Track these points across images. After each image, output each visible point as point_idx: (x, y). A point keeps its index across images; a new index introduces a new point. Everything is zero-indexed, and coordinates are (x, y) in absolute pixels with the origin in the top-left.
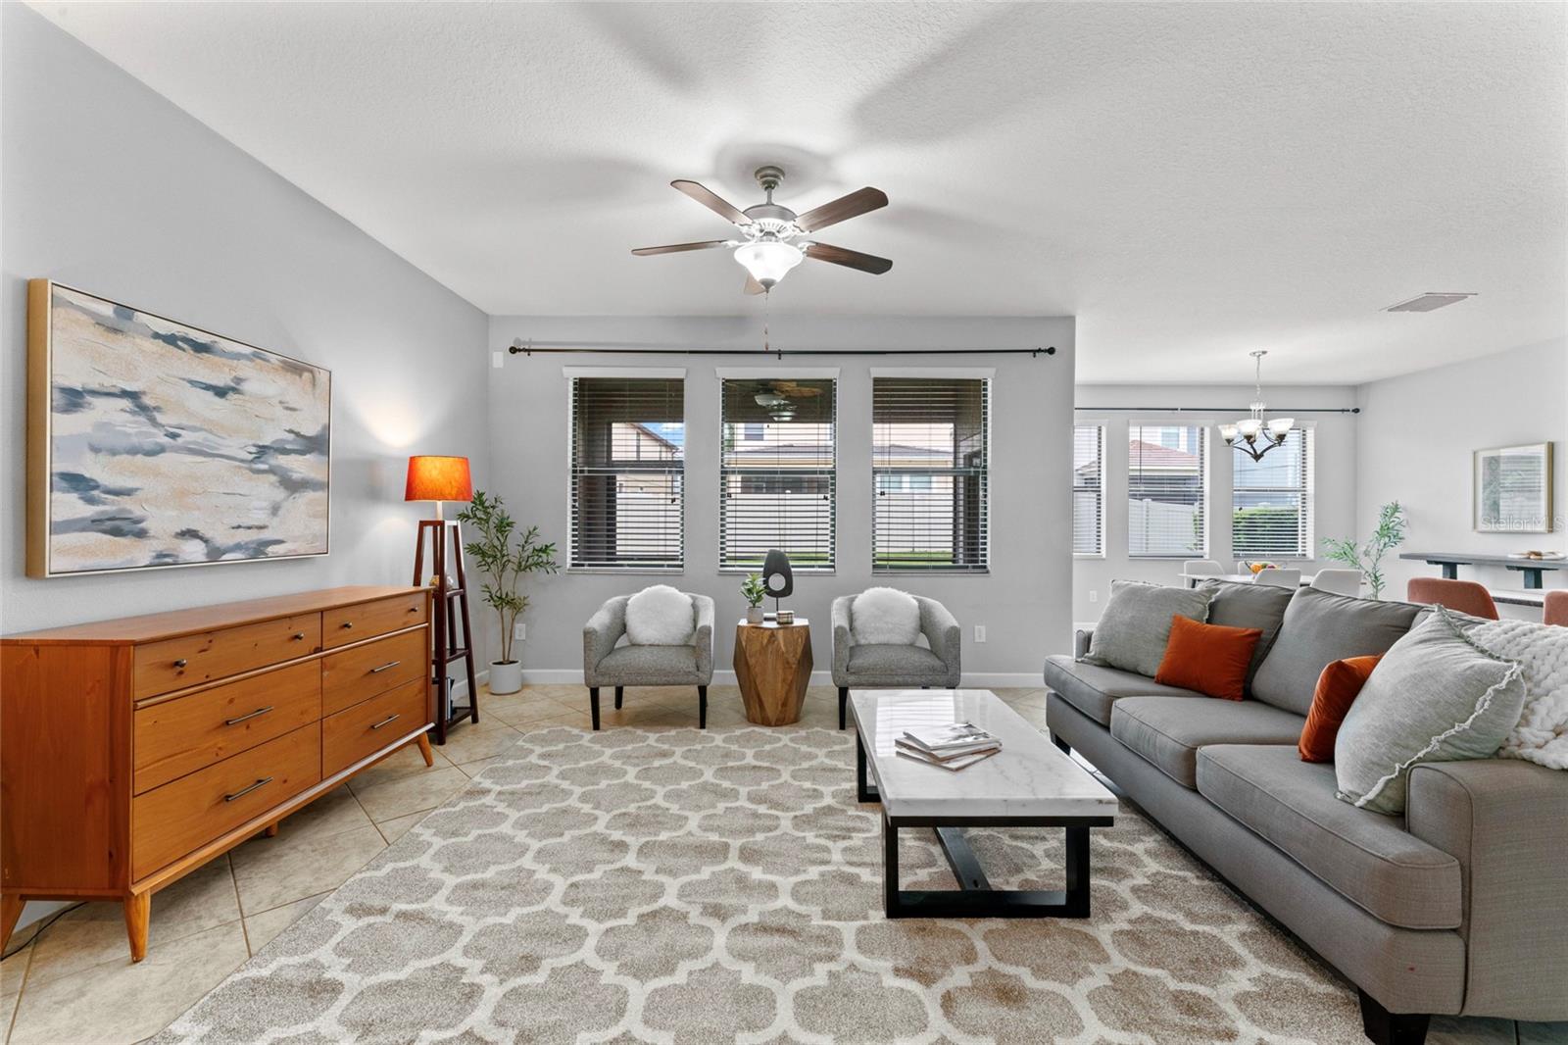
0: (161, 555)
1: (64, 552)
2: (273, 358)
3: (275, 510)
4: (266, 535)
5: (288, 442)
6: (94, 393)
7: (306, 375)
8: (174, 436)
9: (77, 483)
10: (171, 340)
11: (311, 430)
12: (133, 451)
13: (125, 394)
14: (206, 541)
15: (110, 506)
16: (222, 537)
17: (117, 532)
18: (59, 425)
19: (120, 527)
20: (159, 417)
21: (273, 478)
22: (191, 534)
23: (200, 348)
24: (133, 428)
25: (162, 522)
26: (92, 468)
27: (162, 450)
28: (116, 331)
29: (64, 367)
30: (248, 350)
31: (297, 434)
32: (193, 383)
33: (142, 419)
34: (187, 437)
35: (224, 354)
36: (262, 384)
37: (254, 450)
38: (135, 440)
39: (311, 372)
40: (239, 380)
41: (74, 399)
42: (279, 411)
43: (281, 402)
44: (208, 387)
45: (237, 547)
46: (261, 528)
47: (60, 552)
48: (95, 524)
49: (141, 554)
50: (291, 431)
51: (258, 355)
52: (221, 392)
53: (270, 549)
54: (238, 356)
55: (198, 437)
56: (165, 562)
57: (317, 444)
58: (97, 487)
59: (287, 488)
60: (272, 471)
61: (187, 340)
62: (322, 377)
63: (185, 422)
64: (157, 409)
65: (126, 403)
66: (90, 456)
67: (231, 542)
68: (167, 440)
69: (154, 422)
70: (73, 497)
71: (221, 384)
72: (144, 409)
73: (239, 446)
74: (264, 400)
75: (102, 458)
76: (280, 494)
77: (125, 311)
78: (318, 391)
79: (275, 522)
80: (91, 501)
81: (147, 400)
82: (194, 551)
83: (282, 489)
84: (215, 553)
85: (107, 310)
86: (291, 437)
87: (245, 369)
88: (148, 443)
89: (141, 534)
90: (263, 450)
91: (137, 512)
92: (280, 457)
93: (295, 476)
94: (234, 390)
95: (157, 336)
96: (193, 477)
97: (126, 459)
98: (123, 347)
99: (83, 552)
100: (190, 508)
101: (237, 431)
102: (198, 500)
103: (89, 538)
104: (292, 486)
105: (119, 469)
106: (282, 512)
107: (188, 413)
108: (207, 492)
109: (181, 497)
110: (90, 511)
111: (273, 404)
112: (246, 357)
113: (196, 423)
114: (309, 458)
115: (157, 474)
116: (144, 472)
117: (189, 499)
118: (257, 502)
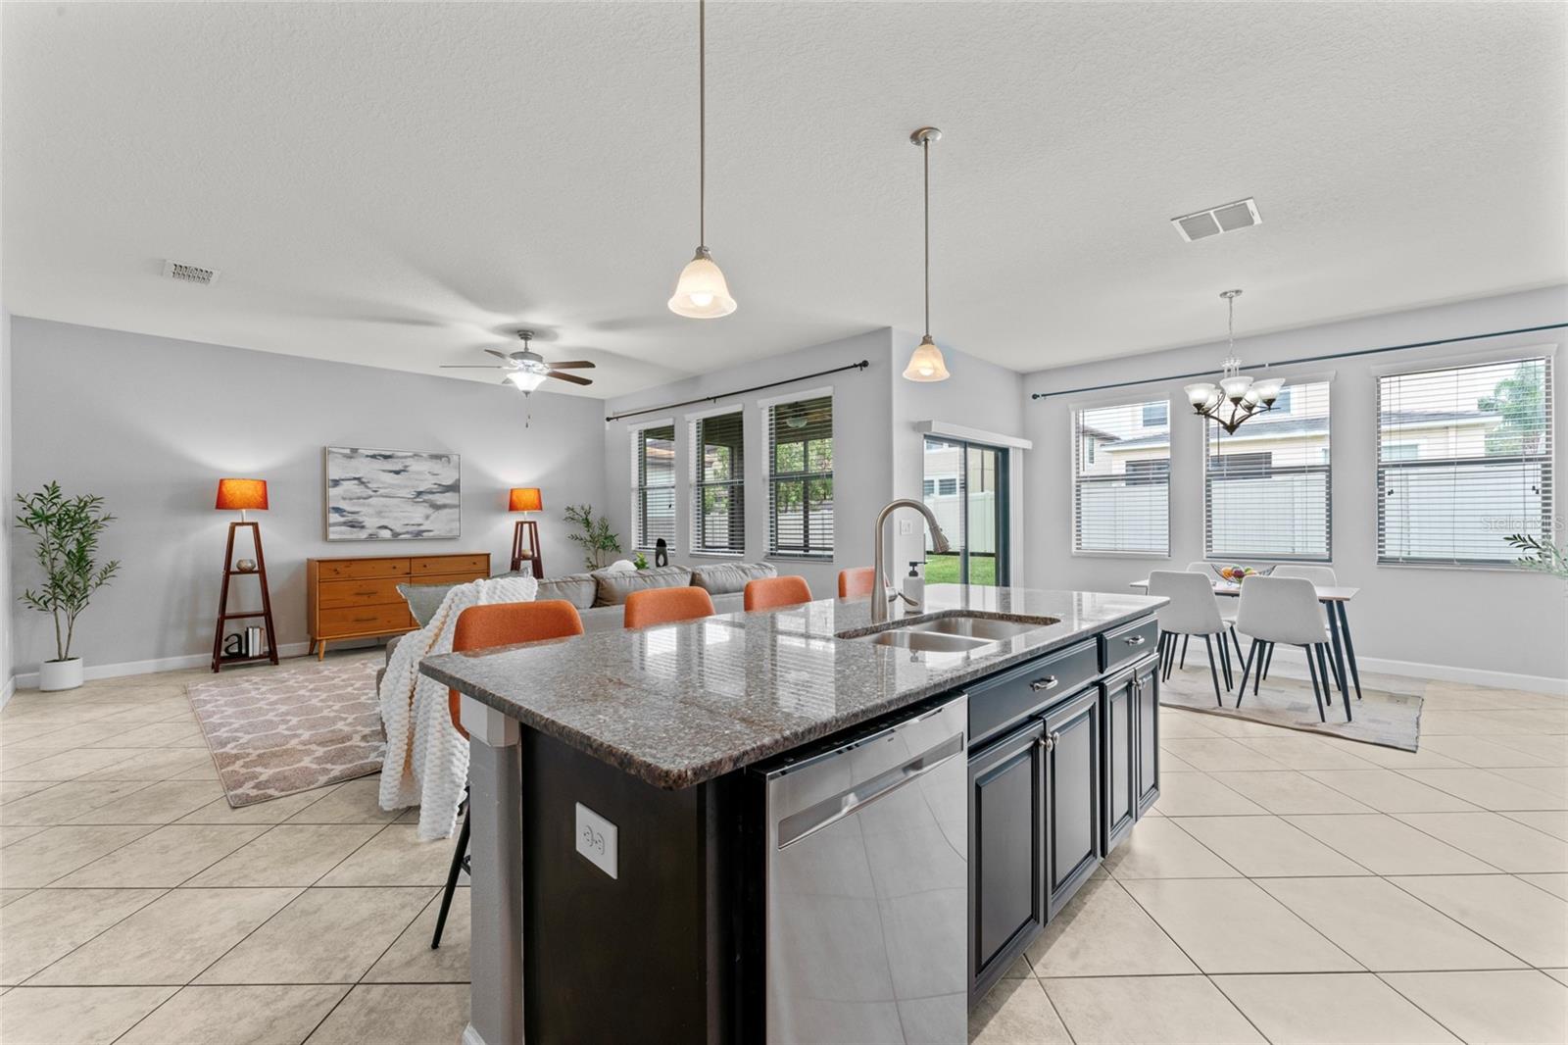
0: (371, 535)
1: (333, 533)
2: (424, 455)
3: (427, 517)
4: (422, 528)
5: (434, 489)
6: (343, 480)
7: (443, 459)
8: (376, 491)
9: (337, 510)
10: (374, 457)
11: (449, 482)
12: (359, 498)
13: (355, 479)
14: (391, 530)
15: (350, 518)
16: (398, 530)
17: (352, 526)
18: (333, 492)
19: (355, 525)
20: (369, 485)
21: (426, 504)
22: (386, 527)
23: (386, 457)
24: (359, 490)
25: (371, 523)
26: (343, 505)
27: (371, 497)
28: (351, 457)
29: (333, 473)
30: (410, 454)
31: (440, 485)
32: (384, 471)
33: (362, 486)
34: (381, 491)
35: (398, 457)
36: (415, 466)
37: (415, 493)
38: (359, 495)
39: (448, 457)
40: (406, 467)
41: (336, 483)
42: (429, 476)
43: (429, 472)
44: (391, 471)
45: (407, 533)
46: (419, 525)
47: (334, 533)
48: (344, 524)
49: (363, 535)
50: (435, 484)
51: (417, 455)
52: (397, 473)
53: (425, 534)
54: (406, 457)
55: (386, 491)
56: (372, 538)
57: (454, 488)
58: (346, 511)
59: (434, 508)
60: (424, 501)
61: (380, 455)
62: (455, 458)
63: (381, 486)
64: (369, 482)
65: (356, 482)
66: (342, 501)
67: (404, 531)
68: (373, 494)
69: (367, 487)
70: (337, 515)
71: (397, 469)
72: (363, 483)
73: (409, 493)
74: (420, 473)
75: (347, 501)
76: (430, 511)
77: (354, 451)
78: (452, 465)
79: (428, 522)
80: (343, 516)
81: (363, 480)
82: (386, 534)
83: (431, 508)
84: (396, 535)
85: (348, 451)
86: (436, 486)
87: (408, 462)
88: (364, 495)
89: (363, 527)
90: (420, 494)
91: (360, 519)
92: (430, 495)
93: (439, 503)
94: (404, 471)
95: (367, 456)
96: (387, 507)
97: (355, 501)
98: (354, 463)
99: (341, 533)
100: (384, 517)
101: (406, 487)
102: (386, 514)
103: (343, 528)
104: (437, 507)
105: (354, 505)
106: (431, 518)
107: (382, 483)
108: (390, 511)
109: (379, 513)
110: (342, 519)
111: (425, 474)
112: (410, 457)
113: (386, 485)
114: (447, 494)
115: (369, 505)
116: (364, 505)
117: (383, 514)
118: (417, 515)
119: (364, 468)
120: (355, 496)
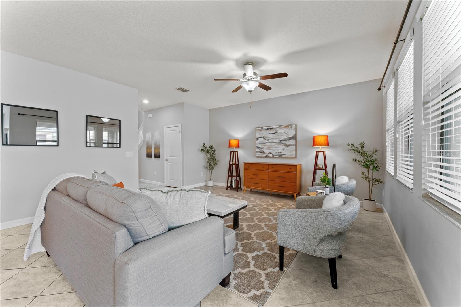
0: (266, 156)
1: (257, 154)
2: (283, 126)
3: (284, 149)
4: (282, 153)
5: (286, 139)
6: (259, 138)
7: (289, 127)
8: (268, 141)
9: (258, 147)
11: (292, 136)
12: (263, 143)
13: (262, 137)
14: (272, 154)
15: (261, 150)
16: (274, 154)
17: (262, 153)
18: (257, 142)
19: (262, 152)
20: (266, 139)
21: (283, 145)
22: (270, 153)
23: (271, 129)
25: (267, 151)
26: (260, 146)
27: (266, 143)
28: (261, 130)
29: (257, 136)
31: (288, 137)
32: (270, 134)
33: (264, 139)
35: (274, 128)
36: (280, 131)
37: (279, 141)
38: (263, 142)
39: (291, 126)
40: (277, 131)
41: (258, 139)
42: (284, 134)
43: (284, 133)
44: (272, 134)
45: (277, 155)
46: (281, 152)
48: (260, 152)
49: (264, 156)
50: (287, 137)
51: (280, 127)
52: (274, 134)
53: (282, 156)
55: (271, 140)
56: (267, 157)
57: (294, 138)
58: (260, 148)
59: (286, 146)
60: (283, 144)
61: (269, 128)
62: (294, 126)
63: (269, 139)
65: (262, 138)
66: (259, 144)
67: (276, 154)
68: (267, 141)
69: (266, 140)
70: (258, 149)
71: (274, 132)
72: (264, 138)
73: (277, 141)
74: (281, 133)
75: (260, 144)
76: (284, 147)
77: (262, 128)
78: (292, 129)
79: (284, 151)
81: (265, 137)
82: (271, 155)
83: (285, 146)
84: (273, 156)
85: (260, 128)
86: (287, 138)
87: (278, 129)
88: (265, 142)
89: (264, 153)
90: (281, 141)
91: (264, 150)
92: (285, 141)
93: (287, 144)
94: (276, 133)
95: (266, 129)
96: (270, 146)
97: (262, 144)
98: (262, 132)
99: (259, 155)
100: (270, 150)
101: (277, 139)
102: (271, 149)
103: (259, 153)
104: (287, 146)
105: (262, 145)
106: (285, 150)
107: (270, 138)
108: (272, 147)
109: (269, 148)
110: (259, 150)
111: (283, 133)
112: (278, 128)
113: (270, 139)
114: (291, 140)
115: (266, 146)
116: (264, 145)
117: (270, 149)
118: (280, 149)
119: (265, 133)
120: (262, 143)
